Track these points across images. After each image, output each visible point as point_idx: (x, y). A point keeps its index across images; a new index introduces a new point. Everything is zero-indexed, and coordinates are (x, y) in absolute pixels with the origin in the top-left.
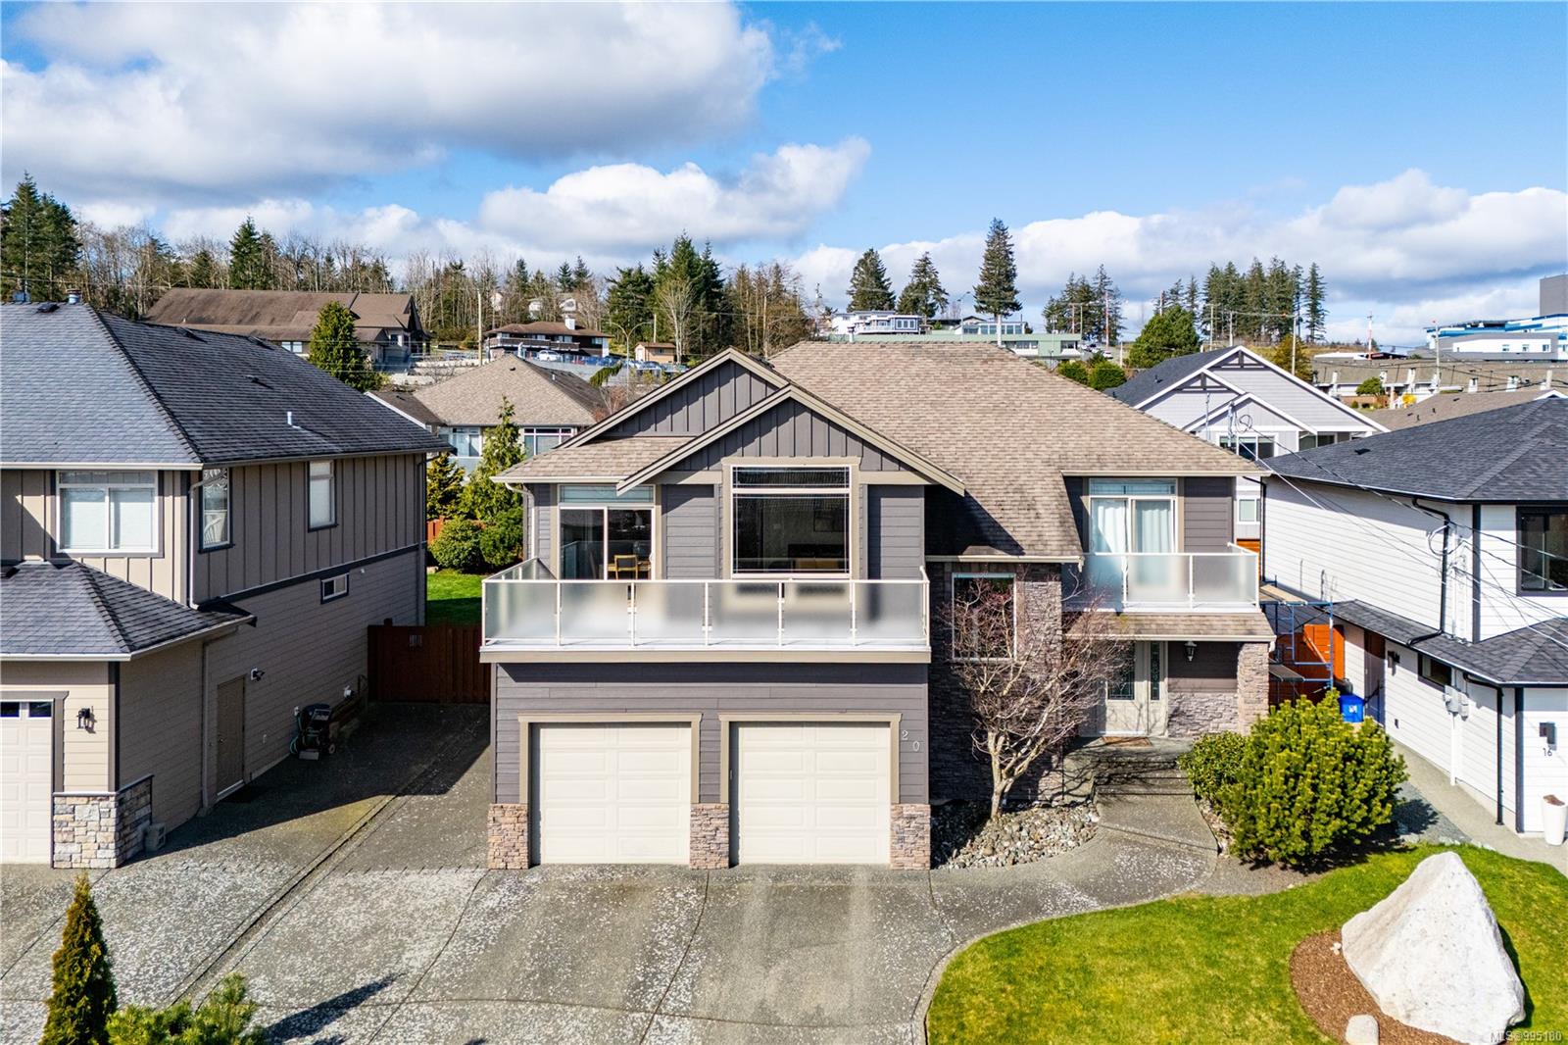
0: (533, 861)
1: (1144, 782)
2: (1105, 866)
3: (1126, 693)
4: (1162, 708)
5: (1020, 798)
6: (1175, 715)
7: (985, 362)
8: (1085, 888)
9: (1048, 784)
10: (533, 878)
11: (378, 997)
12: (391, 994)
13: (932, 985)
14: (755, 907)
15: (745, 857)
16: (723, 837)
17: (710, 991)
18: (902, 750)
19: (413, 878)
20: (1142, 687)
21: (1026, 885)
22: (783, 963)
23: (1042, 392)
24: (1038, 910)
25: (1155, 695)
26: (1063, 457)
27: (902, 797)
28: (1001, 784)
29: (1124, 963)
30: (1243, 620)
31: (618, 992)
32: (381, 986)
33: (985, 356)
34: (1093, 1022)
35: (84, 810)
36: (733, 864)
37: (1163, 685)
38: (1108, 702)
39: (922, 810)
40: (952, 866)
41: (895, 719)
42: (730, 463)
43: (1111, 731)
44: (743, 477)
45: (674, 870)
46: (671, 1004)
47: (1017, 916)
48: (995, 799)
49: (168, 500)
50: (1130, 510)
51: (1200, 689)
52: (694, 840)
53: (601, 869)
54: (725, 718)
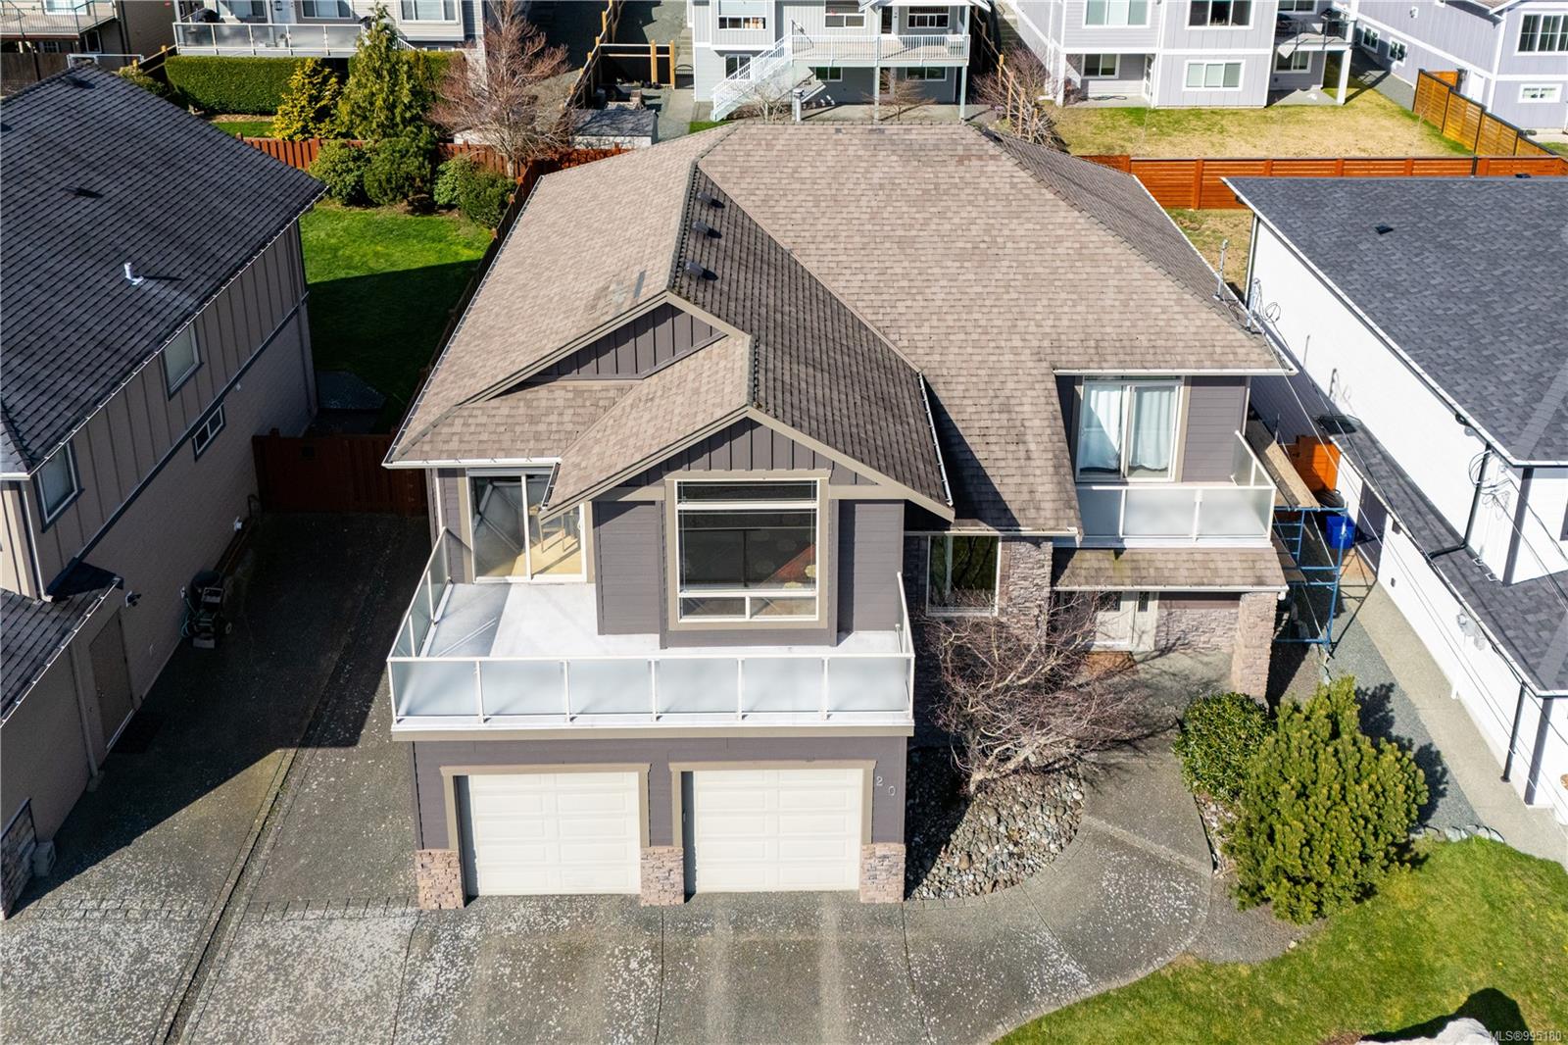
0: (470, 897)
2: (1091, 895)
4: (1150, 621)
7: (960, 161)
8: (1072, 943)
10: (471, 928)
14: (718, 988)
15: (702, 886)
16: (678, 877)
18: (876, 798)
19: (338, 929)
23: (1028, 220)
25: (1142, 607)
26: (1057, 345)
27: (875, 838)
33: (960, 151)
36: (688, 894)
39: (897, 850)
40: (926, 891)
41: (869, 765)
42: (674, 479)
44: (688, 492)
45: (626, 902)
50: (1127, 396)
51: (1194, 606)
52: (645, 880)
53: (545, 905)
54: (676, 769)
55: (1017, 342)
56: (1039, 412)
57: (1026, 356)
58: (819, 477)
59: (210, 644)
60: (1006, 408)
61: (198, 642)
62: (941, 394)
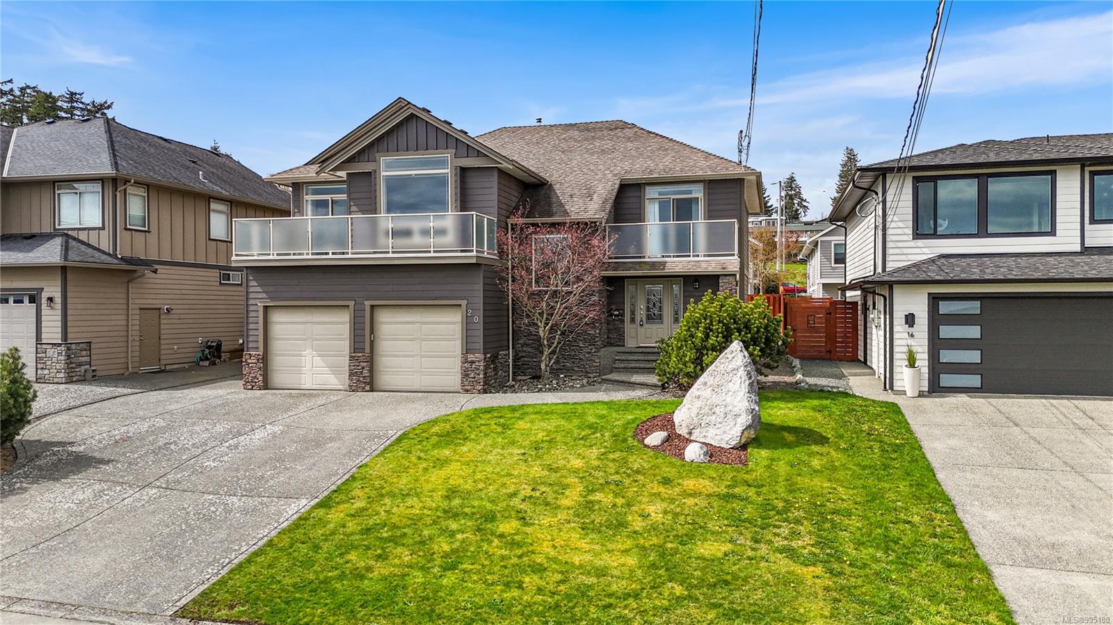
3: (658, 320)
16: (367, 373)
18: (468, 322)
20: (668, 315)
25: (676, 321)
27: (467, 350)
36: (373, 389)
39: (479, 357)
40: (499, 393)
41: (464, 302)
45: (339, 392)
52: (350, 375)
54: (368, 303)
58: (450, 153)
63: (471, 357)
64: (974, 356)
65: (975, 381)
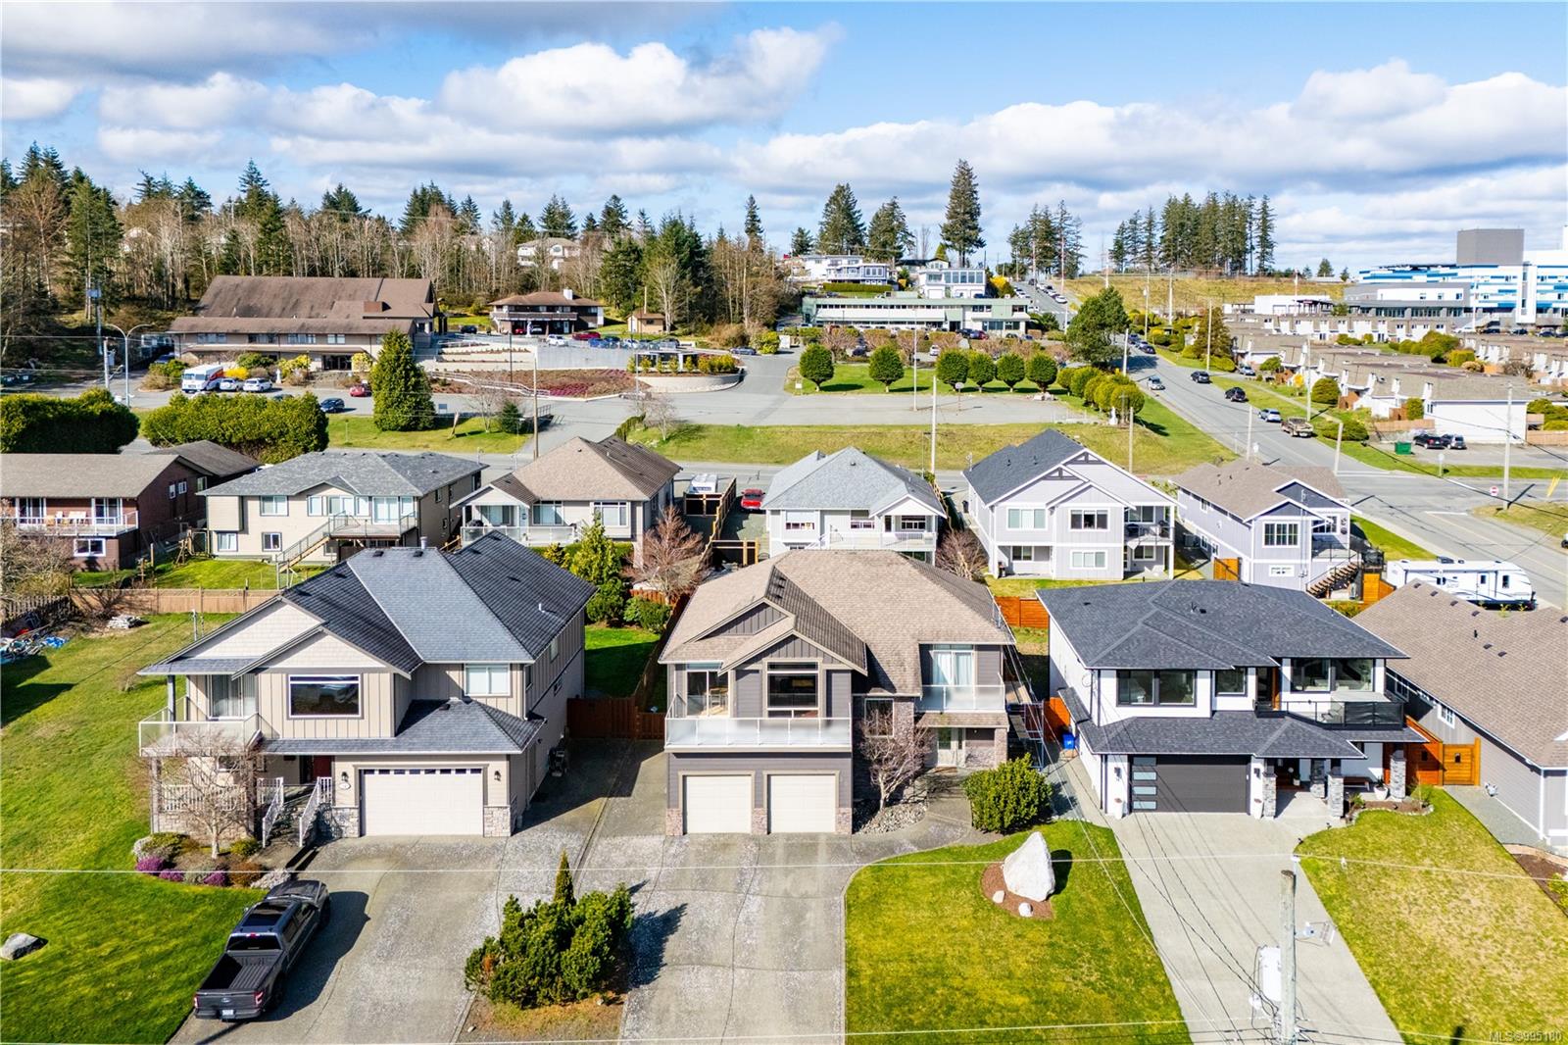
0: (685, 833)
1: (950, 792)
2: (924, 832)
3: (948, 746)
4: (963, 753)
5: (894, 799)
6: (969, 757)
8: (914, 842)
9: (908, 792)
10: (686, 840)
11: (643, 888)
12: (647, 887)
13: (848, 883)
14: (780, 852)
15: (774, 830)
16: (765, 822)
17: (766, 886)
18: (840, 786)
19: (636, 841)
20: (954, 744)
21: (890, 841)
22: (792, 875)
23: (916, 587)
24: (894, 852)
25: (960, 747)
26: (921, 633)
27: (840, 805)
28: (884, 795)
29: (922, 873)
30: (997, 716)
31: (732, 886)
32: (643, 885)
33: (889, 561)
34: (905, 895)
35: (497, 813)
36: (769, 833)
37: (964, 743)
38: (939, 751)
39: (849, 811)
40: (861, 833)
41: (837, 773)
42: (766, 660)
43: (940, 764)
44: (772, 666)
45: (744, 835)
46: (752, 891)
47: (885, 854)
48: (882, 802)
49: (514, 672)
50: (953, 656)
51: (981, 745)
52: (753, 823)
53: (714, 835)
54: (765, 773)
55: (905, 631)
56: (912, 658)
57: (908, 636)
58: (819, 660)
59: (560, 775)
60: (897, 654)
61: (554, 774)
62: (872, 650)
63: (843, 810)
64: (1152, 791)
65: (1152, 805)
